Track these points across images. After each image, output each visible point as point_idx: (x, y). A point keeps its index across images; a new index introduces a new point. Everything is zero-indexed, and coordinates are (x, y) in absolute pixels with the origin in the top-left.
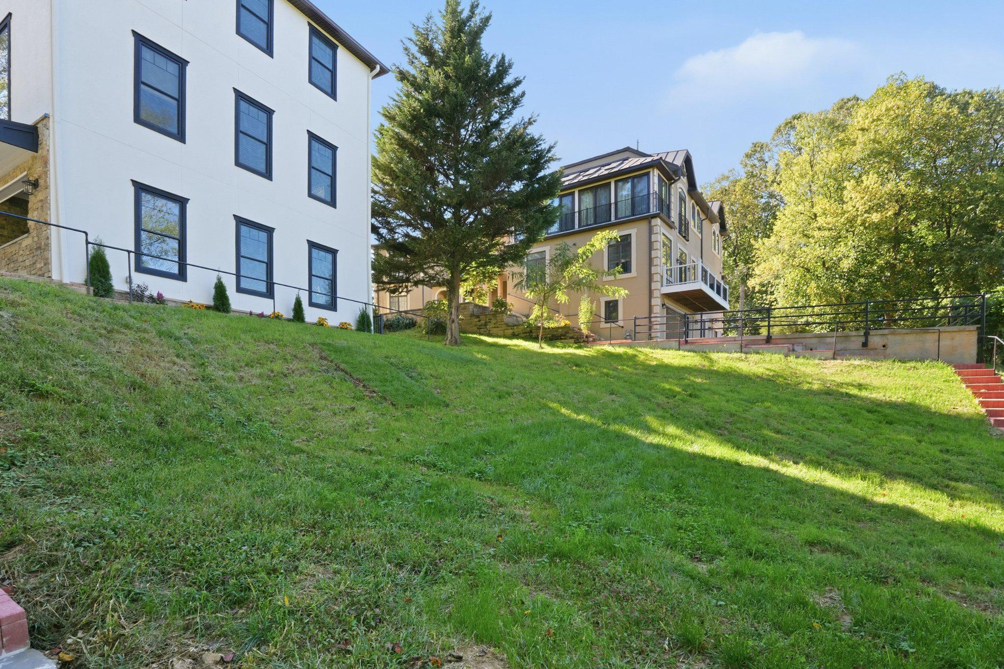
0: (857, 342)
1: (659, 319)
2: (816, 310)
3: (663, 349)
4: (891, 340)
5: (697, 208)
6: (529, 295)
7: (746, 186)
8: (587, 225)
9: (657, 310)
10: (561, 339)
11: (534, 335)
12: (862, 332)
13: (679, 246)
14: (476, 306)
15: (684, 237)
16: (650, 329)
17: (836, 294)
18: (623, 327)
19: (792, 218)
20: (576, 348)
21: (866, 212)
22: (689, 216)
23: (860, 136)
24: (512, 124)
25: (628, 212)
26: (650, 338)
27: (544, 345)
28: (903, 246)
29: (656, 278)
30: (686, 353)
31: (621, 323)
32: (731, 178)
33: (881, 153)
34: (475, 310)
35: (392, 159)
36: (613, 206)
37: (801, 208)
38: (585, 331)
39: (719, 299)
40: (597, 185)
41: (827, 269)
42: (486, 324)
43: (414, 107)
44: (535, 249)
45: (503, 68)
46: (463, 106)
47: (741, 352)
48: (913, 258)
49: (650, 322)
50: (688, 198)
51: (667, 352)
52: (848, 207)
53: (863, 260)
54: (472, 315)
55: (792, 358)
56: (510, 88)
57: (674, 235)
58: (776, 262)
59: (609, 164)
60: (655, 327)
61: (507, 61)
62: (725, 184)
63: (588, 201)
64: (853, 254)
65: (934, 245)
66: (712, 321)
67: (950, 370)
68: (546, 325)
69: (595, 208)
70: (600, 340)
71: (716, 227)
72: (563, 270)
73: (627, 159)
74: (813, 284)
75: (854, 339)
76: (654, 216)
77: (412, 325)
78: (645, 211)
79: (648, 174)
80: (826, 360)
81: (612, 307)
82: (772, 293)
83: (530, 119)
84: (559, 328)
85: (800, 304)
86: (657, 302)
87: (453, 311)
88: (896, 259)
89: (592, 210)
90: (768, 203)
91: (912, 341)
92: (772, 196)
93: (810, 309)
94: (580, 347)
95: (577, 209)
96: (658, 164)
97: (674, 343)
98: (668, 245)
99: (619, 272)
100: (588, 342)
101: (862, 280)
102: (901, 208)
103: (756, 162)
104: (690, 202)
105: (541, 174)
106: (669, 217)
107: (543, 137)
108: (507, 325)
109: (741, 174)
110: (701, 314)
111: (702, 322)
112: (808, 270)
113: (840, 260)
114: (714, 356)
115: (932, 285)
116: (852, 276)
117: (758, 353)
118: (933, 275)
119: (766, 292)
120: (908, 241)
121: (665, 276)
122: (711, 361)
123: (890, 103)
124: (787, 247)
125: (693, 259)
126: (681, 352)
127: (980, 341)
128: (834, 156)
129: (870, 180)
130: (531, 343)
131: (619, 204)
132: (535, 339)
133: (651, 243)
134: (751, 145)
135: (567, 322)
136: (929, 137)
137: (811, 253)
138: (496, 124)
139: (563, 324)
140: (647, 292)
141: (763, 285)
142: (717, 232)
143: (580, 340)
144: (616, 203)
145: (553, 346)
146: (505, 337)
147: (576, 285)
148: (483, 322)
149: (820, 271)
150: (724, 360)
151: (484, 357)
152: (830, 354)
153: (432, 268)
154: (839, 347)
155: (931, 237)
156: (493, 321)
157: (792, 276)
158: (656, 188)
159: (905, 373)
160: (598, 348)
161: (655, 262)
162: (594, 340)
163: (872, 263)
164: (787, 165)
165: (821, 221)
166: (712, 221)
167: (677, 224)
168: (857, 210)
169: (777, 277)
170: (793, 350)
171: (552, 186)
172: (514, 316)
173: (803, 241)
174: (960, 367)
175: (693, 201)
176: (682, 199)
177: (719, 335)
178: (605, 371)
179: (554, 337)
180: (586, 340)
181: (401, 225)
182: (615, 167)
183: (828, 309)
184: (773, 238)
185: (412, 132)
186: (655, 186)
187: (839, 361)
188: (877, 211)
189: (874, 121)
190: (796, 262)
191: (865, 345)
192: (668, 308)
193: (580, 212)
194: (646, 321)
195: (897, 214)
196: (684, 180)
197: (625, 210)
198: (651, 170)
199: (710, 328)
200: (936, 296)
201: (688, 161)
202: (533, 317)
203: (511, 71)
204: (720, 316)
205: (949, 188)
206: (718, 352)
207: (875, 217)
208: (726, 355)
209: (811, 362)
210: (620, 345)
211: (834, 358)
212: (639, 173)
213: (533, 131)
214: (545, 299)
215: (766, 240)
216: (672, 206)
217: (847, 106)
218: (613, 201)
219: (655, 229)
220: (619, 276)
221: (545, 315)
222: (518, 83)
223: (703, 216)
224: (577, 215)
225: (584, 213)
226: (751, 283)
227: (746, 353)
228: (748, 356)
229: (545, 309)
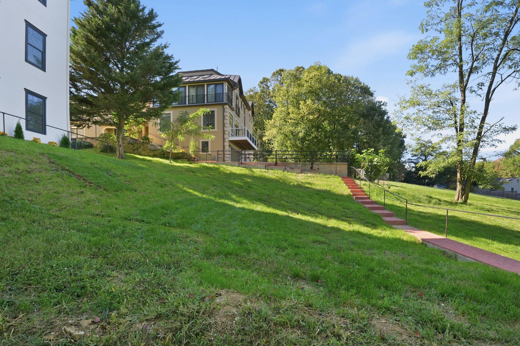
0: (308, 166)
1: (228, 152)
2: (290, 152)
3: (232, 166)
4: (321, 166)
5: (243, 103)
6: (163, 136)
7: (260, 96)
8: (193, 104)
9: (227, 148)
10: (180, 159)
11: (166, 156)
12: (311, 163)
13: (236, 119)
14: (131, 138)
15: (238, 115)
16: (224, 156)
17: (297, 147)
18: (211, 155)
19: (280, 113)
20: (189, 163)
21: (308, 115)
22: (240, 106)
23: (305, 83)
24: (156, 46)
25: (213, 100)
26: (224, 160)
27: (172, 161)
28: (320, 130)
29: (227, 133)
30: (242, 168)
31: (210, 153)
32: (254, 91)
33: (313, 92)
34: (131, 140)
35: (83, 49)
36: (206, 96)
37: (283, 109)
38: (193, 156)
39: (253, 145)
40: (198, 85)
41: (294, 136)
42: (138, 149)
43: (99, 24)
44: (166, 112)
45: (152, 15)
46: (129, 30)
47: (266, 169)
48: (323, 135)
49: (224, 153)
50: (239, 98)
51: (233, 167)
52: (301, 111)
53: (307, 134)
54: (129, 143)
55: (285, 172)
56: (155, 27)
57: (233, 113)
58: (274, 131)
59: (204, 75)
60: (226, 155)
61: (154, 12)
62: (252, 93)
63: (193, 92)
64: (303, 131)
65: (330, 131)
66: (249, 154)
67: (340, 179)
68: (173, 151)
69: (197, 95)
70: (200, 160)
71: (250, 112)
72: (182, 125)
73: (212, 75)
74: (289, 142)
75: (308, 165)
76: (226, 104)
77: (90, 146)
78: (221, 101)
79: (223, 84)
80: (298, 173)
81: (205, 145)
82: (272, 144)
83: (165, 45)
84: (179, 153)
85: (284, 150)
86: (227, 144)
87: (120, 140)
88: (318, 135)
89: (195, 97)
90: (269, 105)
91: (327, 167)
92: (270, 102)
93: (288, 152)
94: (191, 163)
95: (187, 95)
96: (227, 80)
97: (236, 163)
98: (231, 117)
99: (211, 128)
100: (195, 161)
101: (307, 142)
102: (320, 115)
103: (264, 86)
104: (240, 100)
105: (171, 75)
106: (232, 105)
107: (173, 56)
108: (150, 150)
109: (258, 90)
110: (245, 151)
111: (245, 154)
112: (286, 136)
113: (298, 133)
114: (254, 170)
115: (329, 146)
116: (303, 140)
117: (272, 170)
118: (330, 142)
119: (270, 143)
120: (321, 128)
121: (230, 133)
122: (253, 172)
123: (315, 73)
124: (278, 125)
125: (241, 126)
126: (240, 168)
127: (349, 168)
128: (296, 90)
129: (309, 102)
130: (164, 160)
131: (209, 96)
132: (167, 158)
133: (224, 116)
134: (263, 78)
135: (184, 150)
136: (329, 89)
137: (288, 129)
138: (148, 44)
139: (181, 151)
140: (222, 139)
141: (269, 140)
142: (251, 115)
143: (190, 160)
144: (207, 95)
145: (177, 162)
146: (149, 156)
147: (189, 132)
148: (136, 147)
149: (291, 137)
150: (258, 172)
151: (144, 166)
152: (300, 171)
153: (107, 115)
154: (303, 168)
155: (329, 128)
156: (142, 147)
157: (280, 137)
158: (226, 91)
159: (326, 180)
160: (200, 164)
161: (226, 125)
162: (197, 160)
163: (310, 135)
164: (278, 90)
165: (291, 116)
166: (249, 110)
167: (235, 109)
168: (305, 113)
169: (274, 137)
170: (286, 169)
171: (177, 81)
172: (154, 145)
173: (284, 123)
174: (343, 178)
175: (241, 100)
176: (237, 98)
177: (252, 161)
178: (207, 175)
179: (177, 157)
180: (194, 160)
181: (85, 88)
182: (207, 77)
183: (294, 153)
184: (273, 120)
185: (97, 37)
186: (226, 90)
187: (303, 174)
188: (311, 115)
189: (310, 79)
190: (282, 131)
191: (312, 168)
192: (231, 147)
193: (189, 96)
194: (222, 153)
195: (318, 117)
196: (238, 89)
197: (212, 99)
198: (224, 82)
199: (248, 158)
200: (330, 151)
201: (240, 80)
202: (165, 147)
203: (156, 18)
204: (252, 152)
205: (335, 110)
206: (256, 168)
207: (311, 117)
208: (260, 170)
209: (293, 174)
210: (211, 163)
211: (301, 173)
212: (219, 82)
213: (167, 52)
214: (173, 138)
215: (269, 121)
216: (233, 100)
217: (300, 70)
218: (206, 93)
219: (226, 110)
220: (211, 130)
221: (172, 146)
222: (160, 25)
223: (245, 107)
224: (187, 97)
225: (191, 97)
226: (264, 139)
227: (268, 169)
228: (269, 170)
229: (173, 143)
